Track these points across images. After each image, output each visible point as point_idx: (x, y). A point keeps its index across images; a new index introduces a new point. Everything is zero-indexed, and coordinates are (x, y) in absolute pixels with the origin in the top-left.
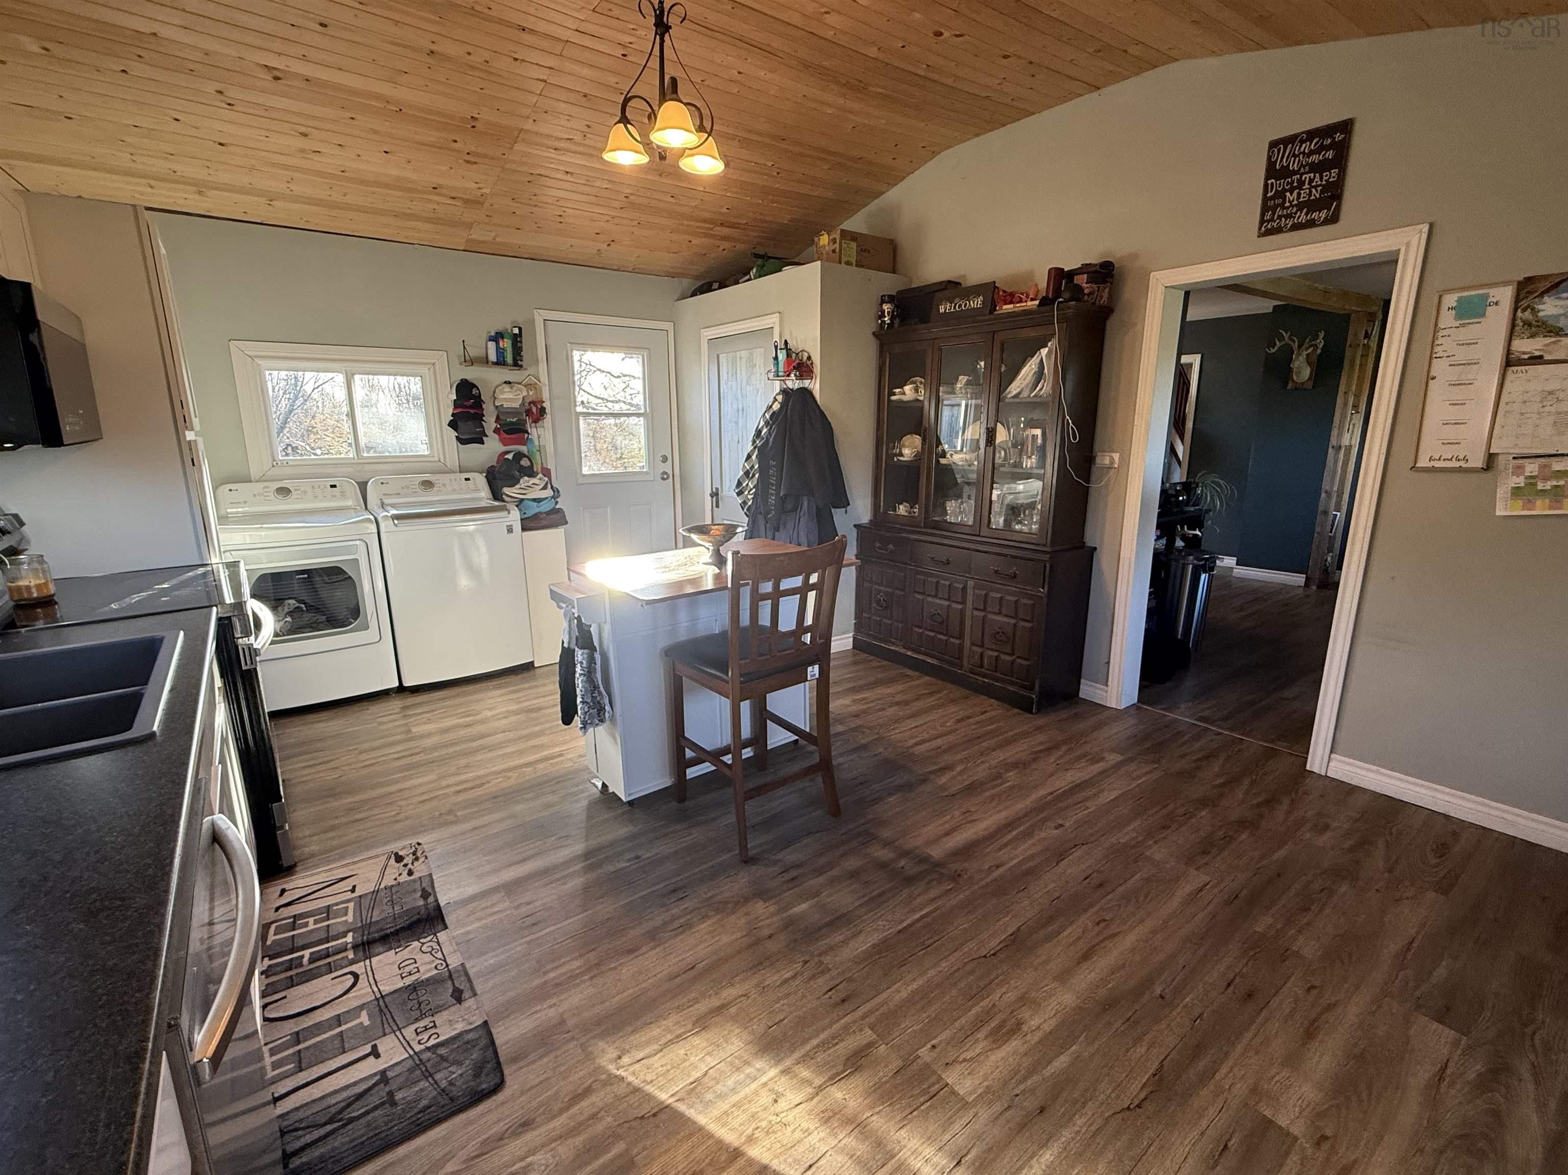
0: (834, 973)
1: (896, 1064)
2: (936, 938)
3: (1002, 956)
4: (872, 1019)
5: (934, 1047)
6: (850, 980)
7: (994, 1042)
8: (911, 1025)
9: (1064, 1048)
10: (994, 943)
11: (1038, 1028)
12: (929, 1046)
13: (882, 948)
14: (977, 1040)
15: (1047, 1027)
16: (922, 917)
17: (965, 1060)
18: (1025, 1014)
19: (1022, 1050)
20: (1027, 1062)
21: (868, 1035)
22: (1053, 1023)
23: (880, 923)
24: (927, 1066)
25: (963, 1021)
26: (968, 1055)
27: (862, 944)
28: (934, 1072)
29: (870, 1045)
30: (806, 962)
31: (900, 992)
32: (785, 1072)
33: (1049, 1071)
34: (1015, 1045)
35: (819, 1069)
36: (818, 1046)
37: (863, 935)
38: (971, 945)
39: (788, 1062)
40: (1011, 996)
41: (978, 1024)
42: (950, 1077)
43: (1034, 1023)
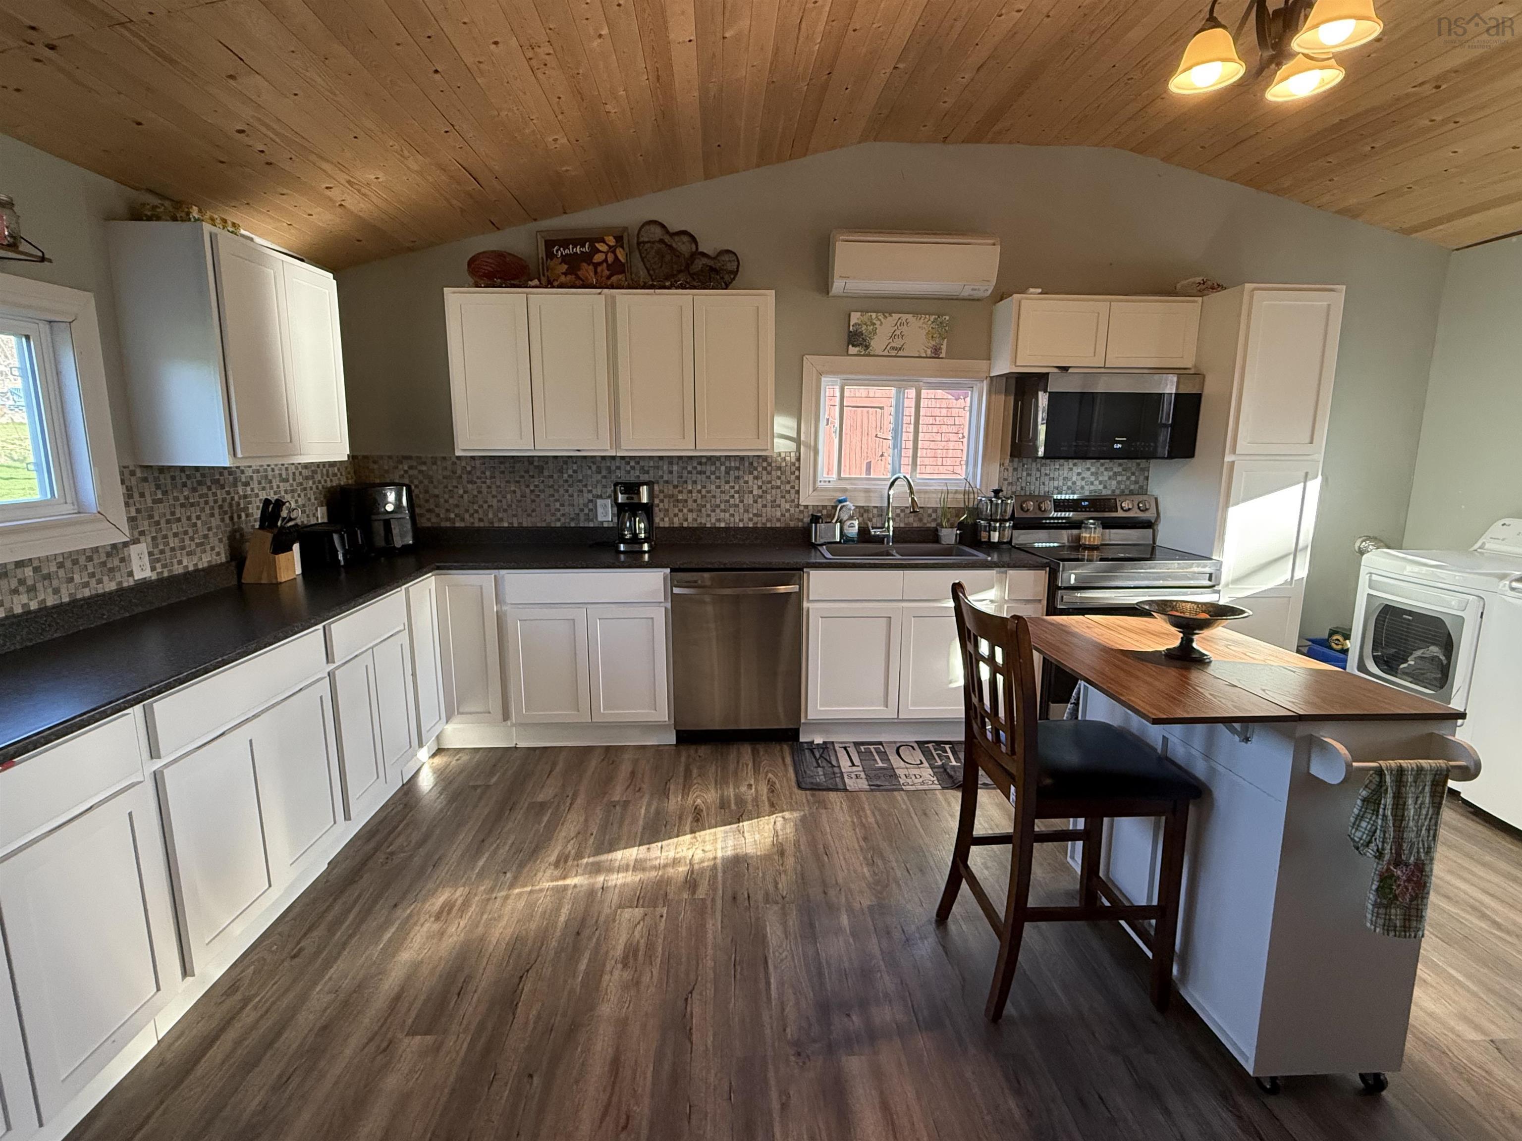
0: (761, 905)
1: (671, 896)
2: (738, 976)
3: (681, 1003)
4: (709, 902)
5: (662, 916)
6: (748, 908)
7: (631, 944)
8: (686, 916)
9: (587, 973)
10: (696, 1008)
11: (611, 973)
12: (665, 915)
13: (760, 939)
14: (642, 937)
15: (606, 977)
16: (768, 983)
17: (639, 923)
18: (627, 975)
19: (611, 953)
20: (604, 949)
21: (701, 893)
22: (604, 984)
23: (785, 953)
24: (655, 907)
25: (660, 941)
26: (639, 927)
27: (774, 932)
28: (648, 907)
29: (694, 893)
30: (783, 898)
31: (714, 926)
32: (715, 858)
33: (587, 955)
34: (619, 951)
35: (702, 871)
36: (716, 874)
37: (782, 936)
38: (710, 993)
39: (719, 861)
40: (646, 979)
41: (650, 946)
42: (638, 912)
43: (616, 973)
